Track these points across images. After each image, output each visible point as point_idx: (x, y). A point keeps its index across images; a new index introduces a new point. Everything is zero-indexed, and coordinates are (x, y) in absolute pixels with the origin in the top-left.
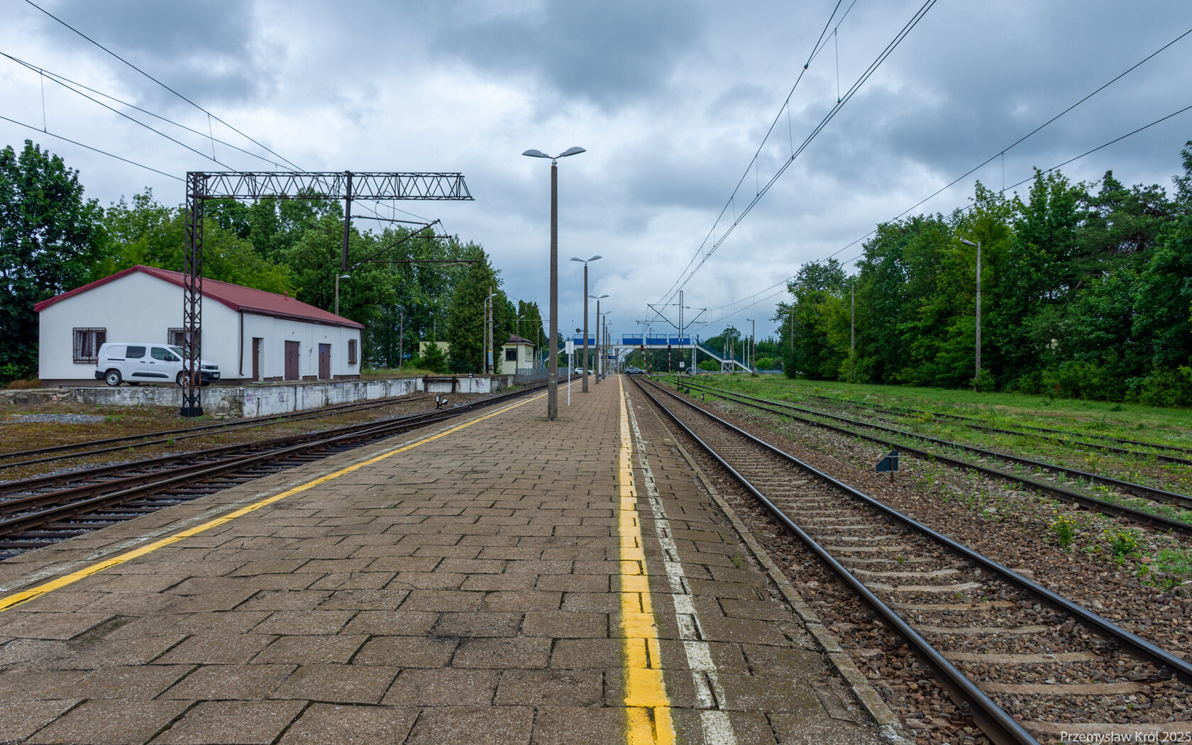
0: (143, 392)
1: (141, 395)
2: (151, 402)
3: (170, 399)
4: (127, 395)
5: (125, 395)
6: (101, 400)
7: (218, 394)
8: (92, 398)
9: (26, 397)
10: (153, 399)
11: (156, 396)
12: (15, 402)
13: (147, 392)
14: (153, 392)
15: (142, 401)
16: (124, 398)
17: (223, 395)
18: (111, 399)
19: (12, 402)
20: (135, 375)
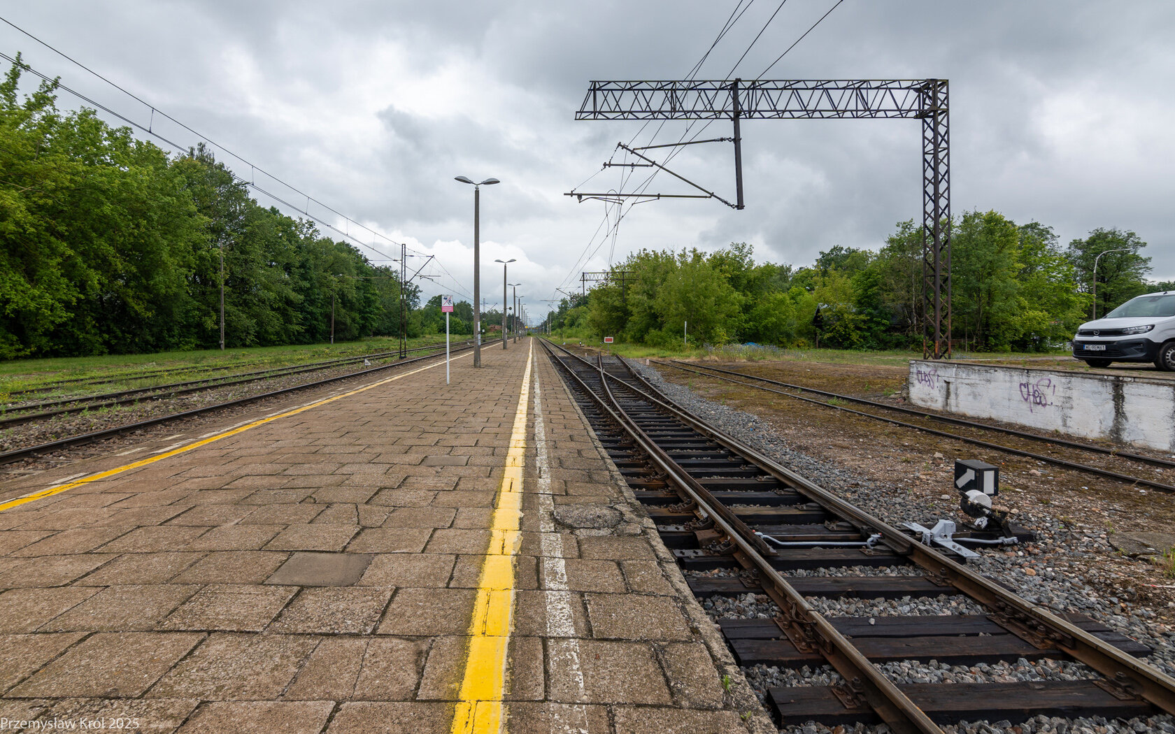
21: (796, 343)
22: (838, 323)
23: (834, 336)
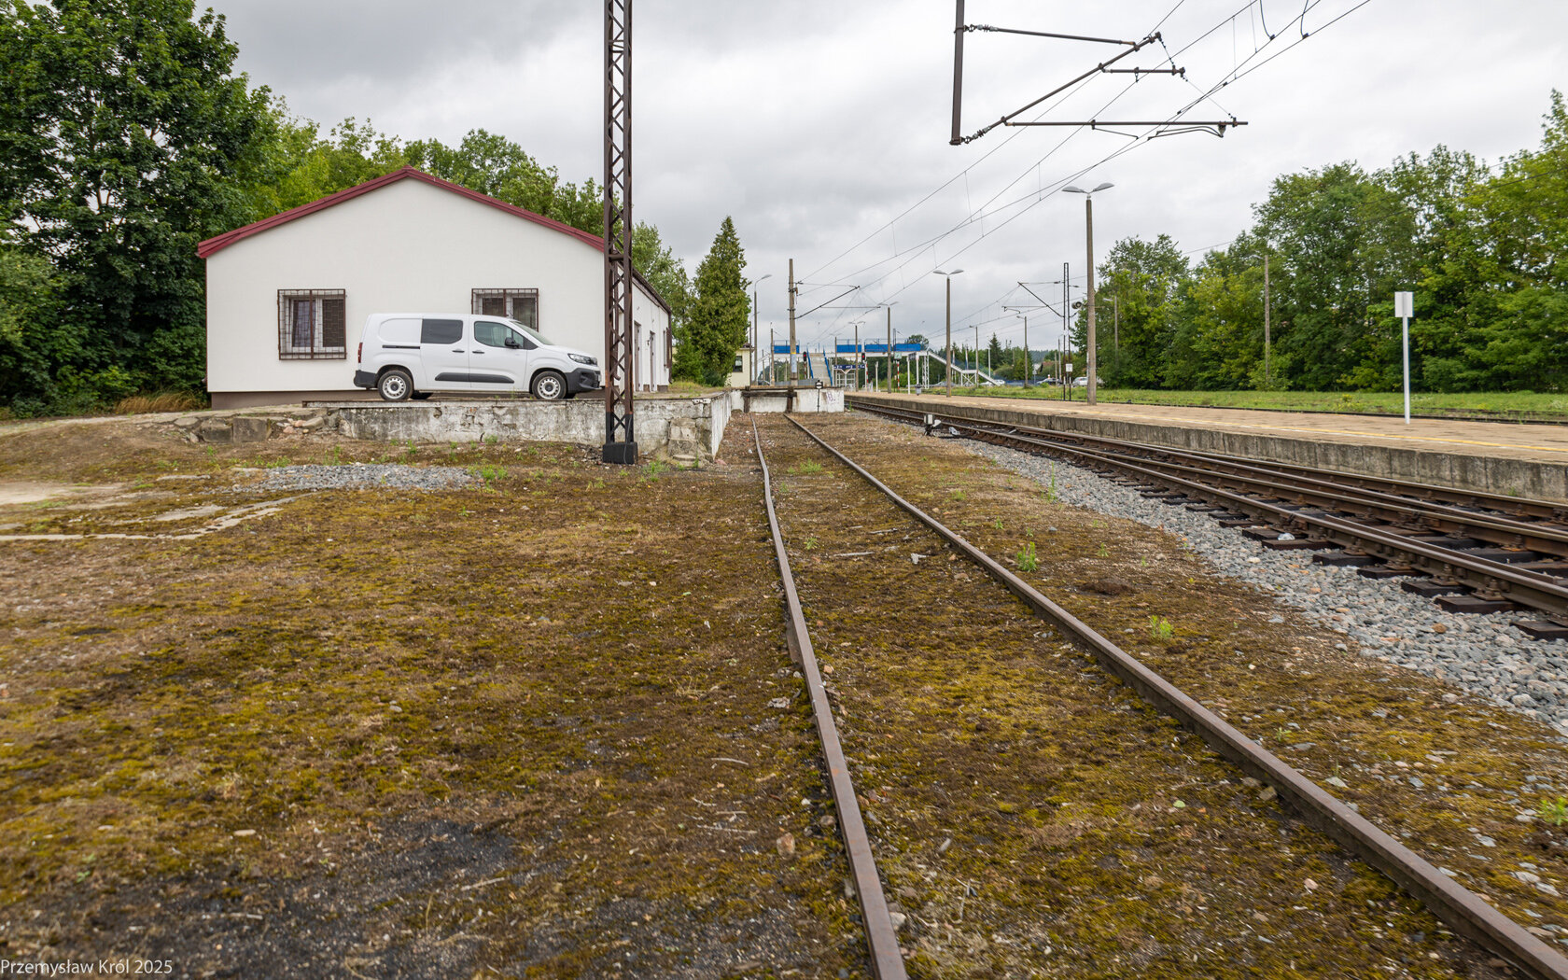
0: (491, 411)
1: (486, 418)
2: (512, 433)
3: (552, 426)
4: (456, 419)
5: (452, 419)
6: (398, 431)
7: (657, 412)
8: (377, 427)
9: (224, 427)
10: (514, 427)
11: (521, 421)
12: (200, 438)
13: (500, 412)
14: (513, 412)
15: (490, 432)
16: (451, 426)
17: (668, 415)
18: (421, 428)
19: (194, 439)
20: (442, 378)
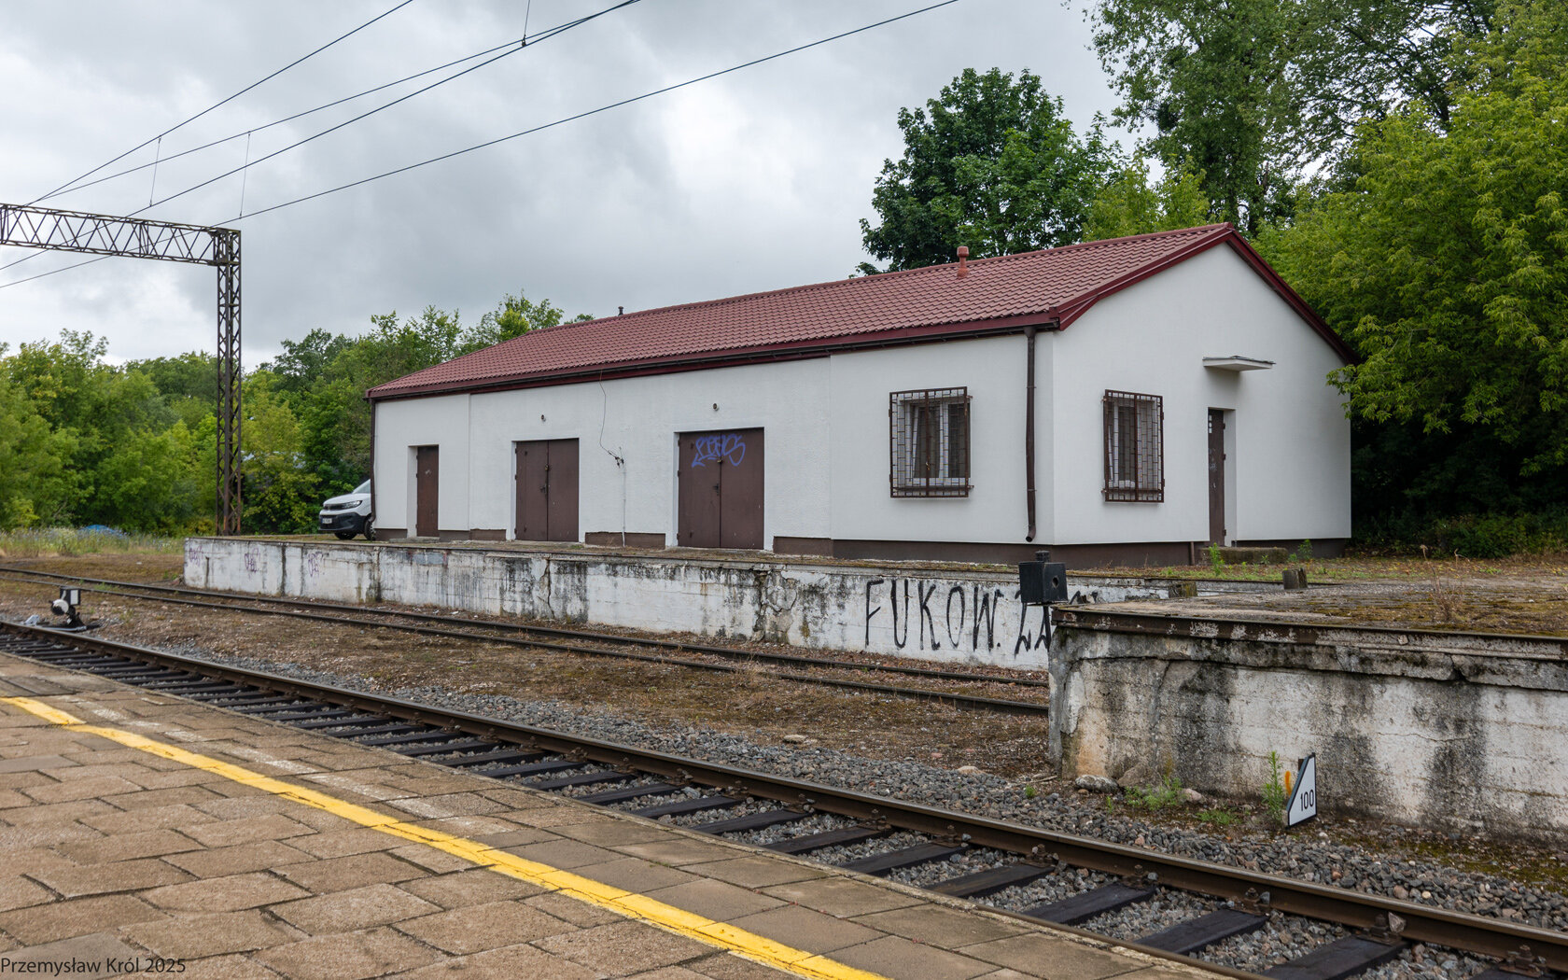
21: (193, 526)
22: (271, 488)
23: (263, 513)
